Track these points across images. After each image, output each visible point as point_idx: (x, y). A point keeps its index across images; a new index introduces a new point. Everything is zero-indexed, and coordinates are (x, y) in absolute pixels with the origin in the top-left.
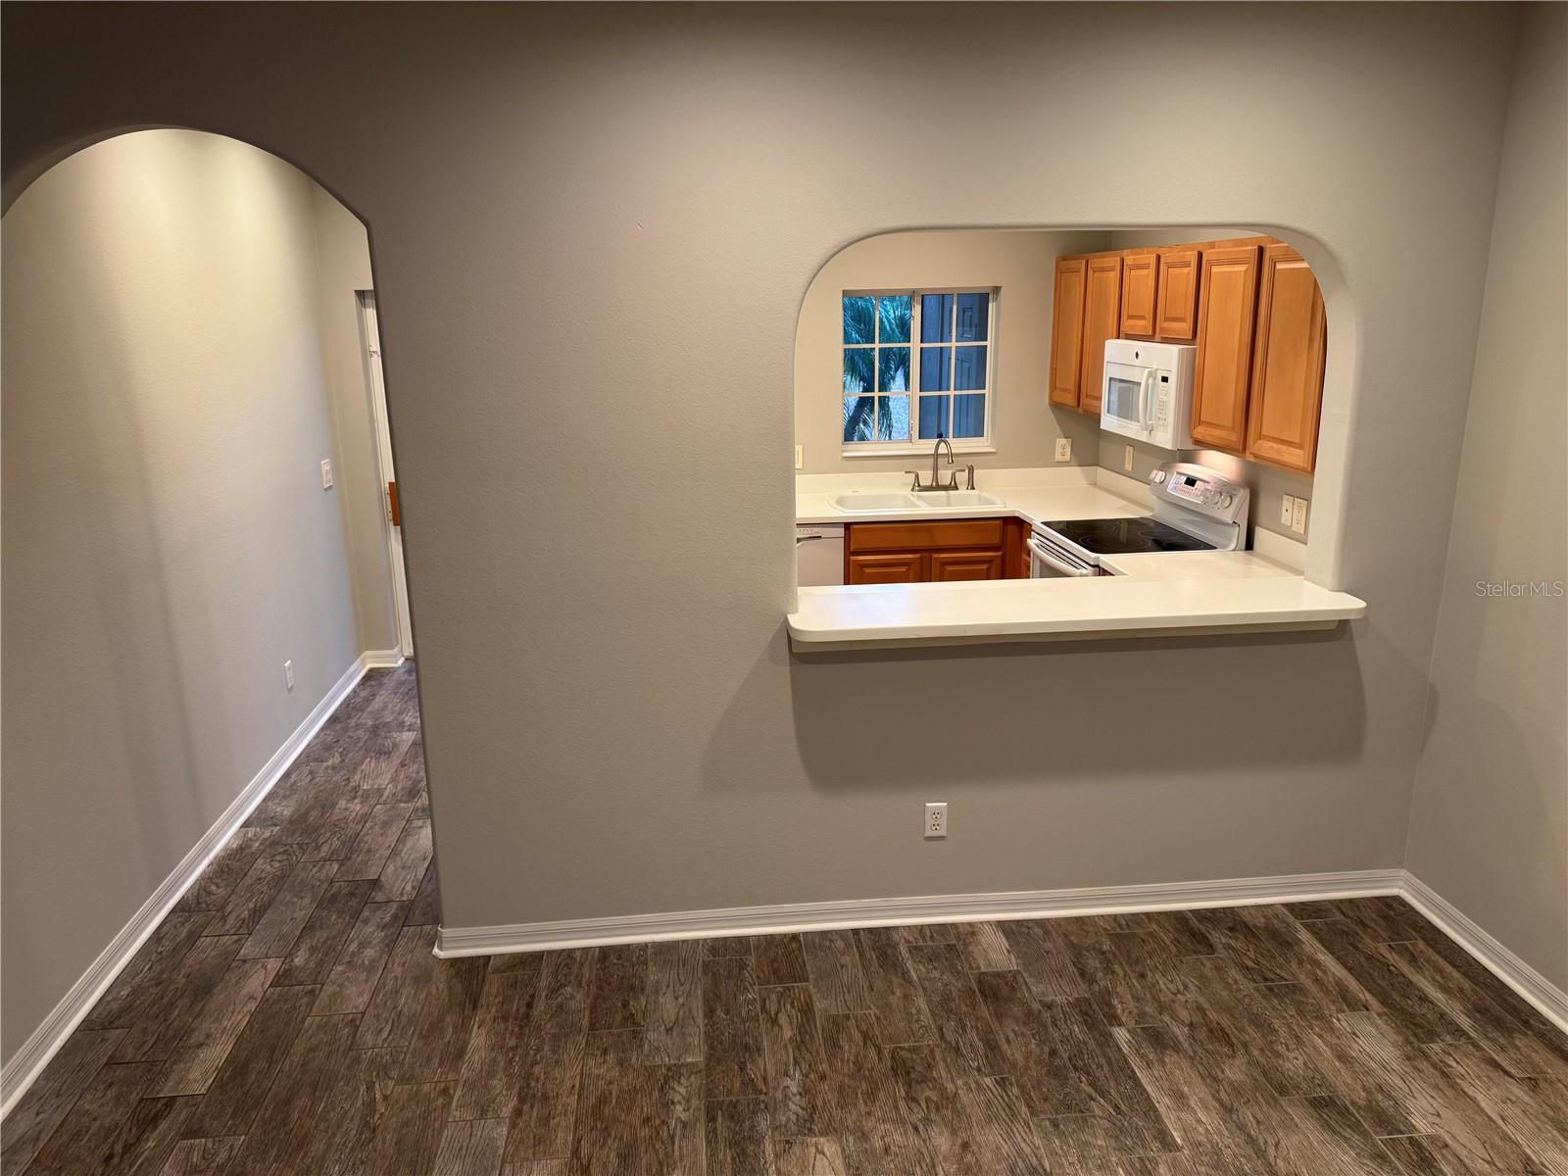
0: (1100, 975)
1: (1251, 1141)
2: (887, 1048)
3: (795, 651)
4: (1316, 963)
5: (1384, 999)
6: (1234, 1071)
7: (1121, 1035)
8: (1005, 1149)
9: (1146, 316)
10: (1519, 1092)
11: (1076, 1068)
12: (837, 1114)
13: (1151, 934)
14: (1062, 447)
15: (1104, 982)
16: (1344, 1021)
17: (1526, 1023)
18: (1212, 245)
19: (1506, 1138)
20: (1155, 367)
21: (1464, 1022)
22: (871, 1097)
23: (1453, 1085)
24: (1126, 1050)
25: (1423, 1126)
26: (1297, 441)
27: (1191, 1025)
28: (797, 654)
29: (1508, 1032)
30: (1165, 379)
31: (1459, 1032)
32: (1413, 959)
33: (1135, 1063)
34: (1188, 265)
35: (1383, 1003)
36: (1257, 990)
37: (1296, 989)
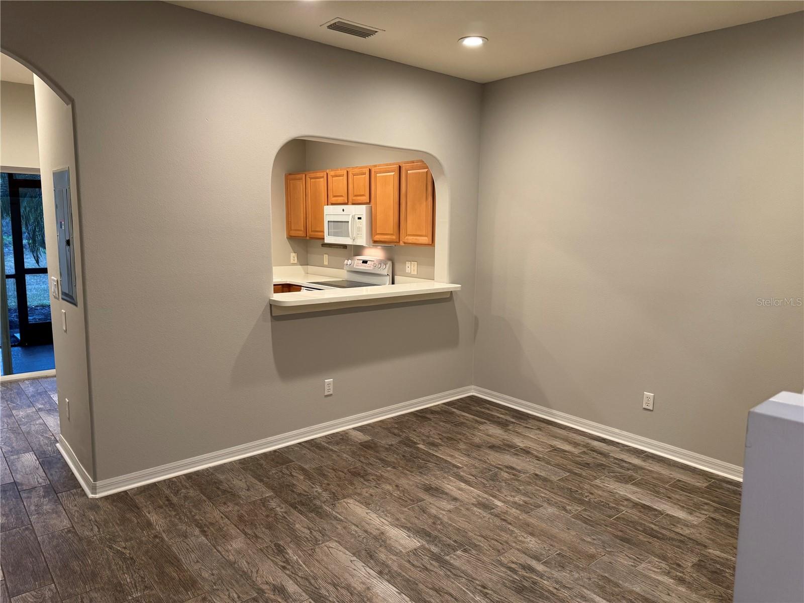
0: (401, 433)
1: (480, 460)
2: (345, 471)
3: (273, 315)
4: (463, 416)
5: (489, 420)
6: (462, 446)
7: (421, 446)
8: (411, 483)
9: (343, 195)
10: (538, 432)
11: (415, 458)
12: (345, 492)
13: (408, 420)
14: (293, 257)
15: (404, 435)
16: (482, 427)
17: (528, 417)
18: (375, 166)
19: (542, 442)
20: (354, 214)
21: (513, 420)
22: (352, 484)
23: (521, 434)
24: (426, 450)
25: (522, 445)
26: (424, 234)
27: (440, 439)
28: (274, 316)
29: (526, 420)
30: (360, 218)
31: (513, 423)
32: (488, 409)
33: (431, 451)
34: (364, 174)
35: (489, 421)
36: (452, 426)
37: (462, 423)
